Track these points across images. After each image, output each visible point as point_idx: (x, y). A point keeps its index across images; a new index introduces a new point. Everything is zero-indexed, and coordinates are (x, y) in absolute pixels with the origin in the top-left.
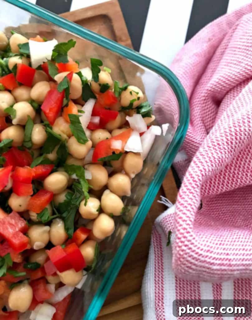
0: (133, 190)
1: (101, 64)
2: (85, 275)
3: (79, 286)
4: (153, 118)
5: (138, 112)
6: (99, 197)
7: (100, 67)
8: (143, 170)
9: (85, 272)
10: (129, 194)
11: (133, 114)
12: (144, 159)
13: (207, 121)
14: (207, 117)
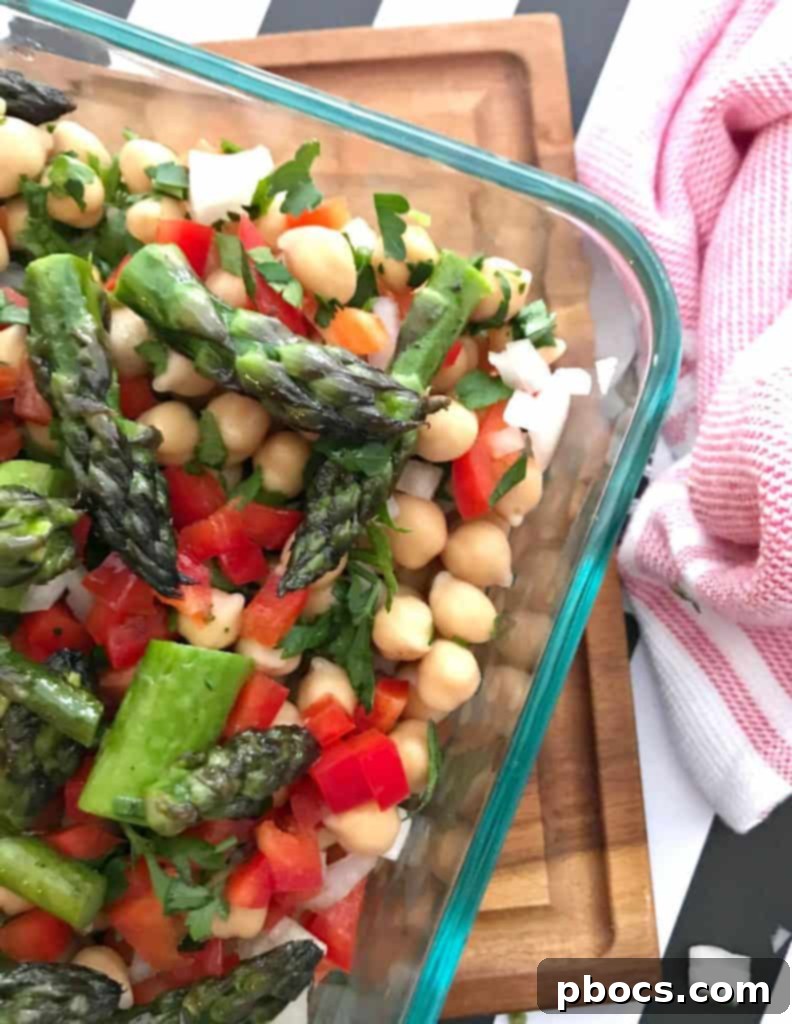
0: (517, 568)
1: (404, 206)
2: (404, 819)
3: (393, 854)
4: (560, 347)
5: (520, 335)
6: (424, 594)
7: (404, 217)
8: (542, 501)
9: (403, 813)
10: (507, 579)
11: (505, 342)
12: (544, 467)
13: (699, 178)
14: (704, 166)
